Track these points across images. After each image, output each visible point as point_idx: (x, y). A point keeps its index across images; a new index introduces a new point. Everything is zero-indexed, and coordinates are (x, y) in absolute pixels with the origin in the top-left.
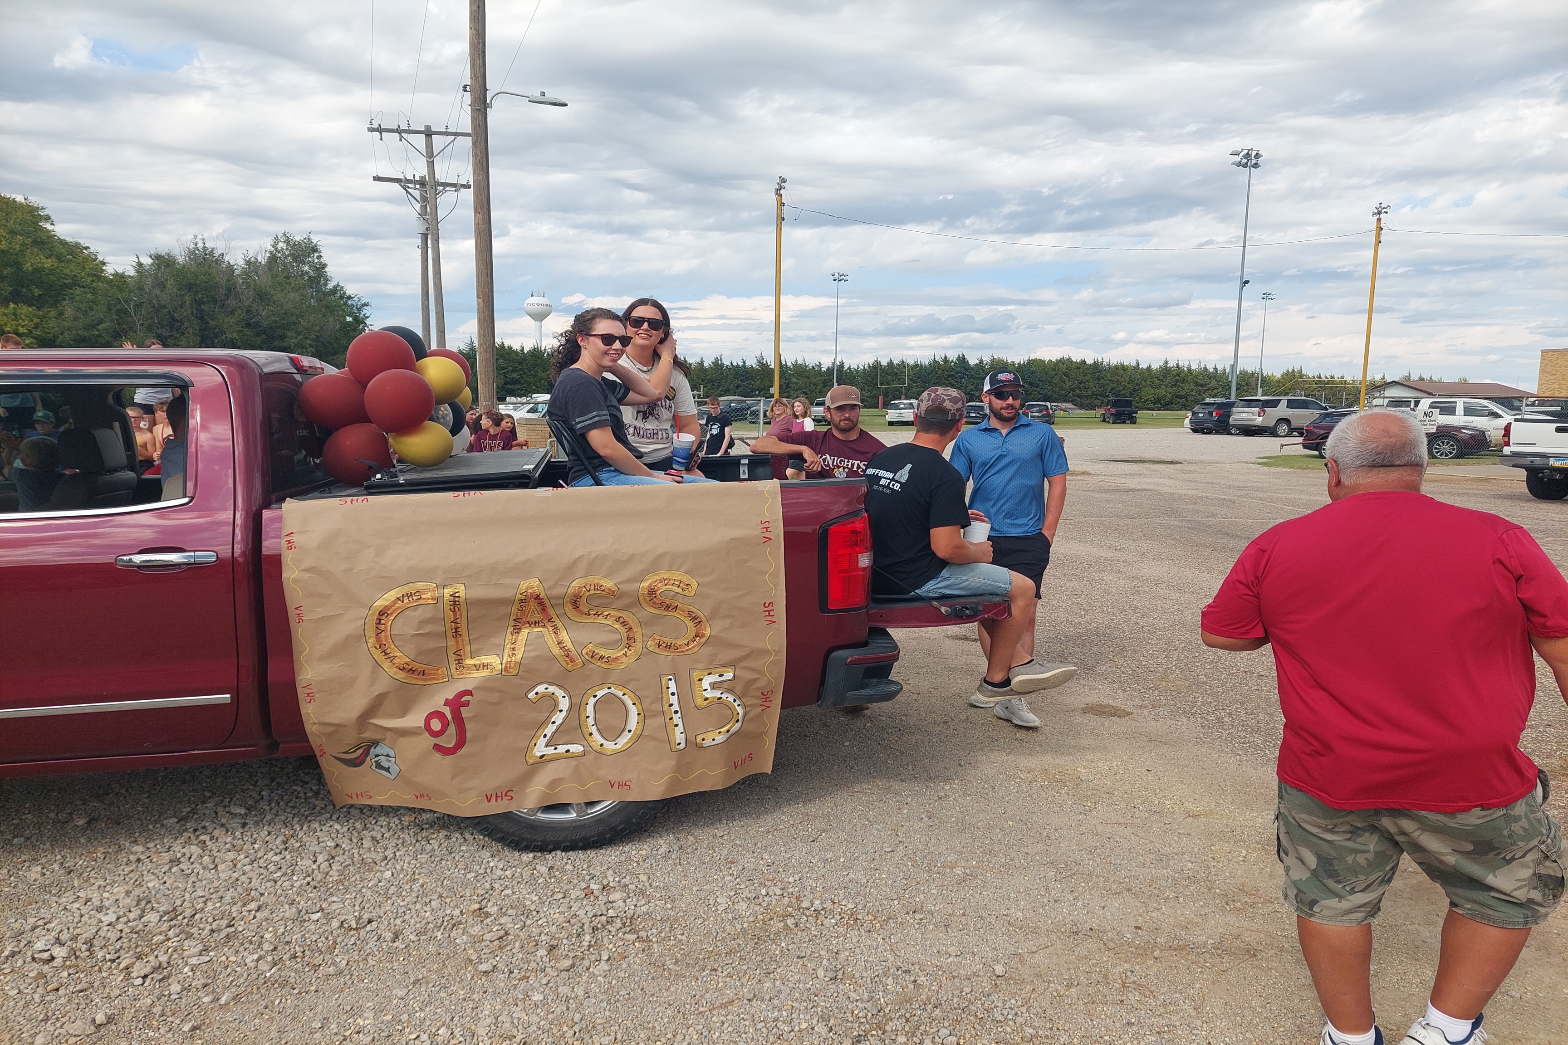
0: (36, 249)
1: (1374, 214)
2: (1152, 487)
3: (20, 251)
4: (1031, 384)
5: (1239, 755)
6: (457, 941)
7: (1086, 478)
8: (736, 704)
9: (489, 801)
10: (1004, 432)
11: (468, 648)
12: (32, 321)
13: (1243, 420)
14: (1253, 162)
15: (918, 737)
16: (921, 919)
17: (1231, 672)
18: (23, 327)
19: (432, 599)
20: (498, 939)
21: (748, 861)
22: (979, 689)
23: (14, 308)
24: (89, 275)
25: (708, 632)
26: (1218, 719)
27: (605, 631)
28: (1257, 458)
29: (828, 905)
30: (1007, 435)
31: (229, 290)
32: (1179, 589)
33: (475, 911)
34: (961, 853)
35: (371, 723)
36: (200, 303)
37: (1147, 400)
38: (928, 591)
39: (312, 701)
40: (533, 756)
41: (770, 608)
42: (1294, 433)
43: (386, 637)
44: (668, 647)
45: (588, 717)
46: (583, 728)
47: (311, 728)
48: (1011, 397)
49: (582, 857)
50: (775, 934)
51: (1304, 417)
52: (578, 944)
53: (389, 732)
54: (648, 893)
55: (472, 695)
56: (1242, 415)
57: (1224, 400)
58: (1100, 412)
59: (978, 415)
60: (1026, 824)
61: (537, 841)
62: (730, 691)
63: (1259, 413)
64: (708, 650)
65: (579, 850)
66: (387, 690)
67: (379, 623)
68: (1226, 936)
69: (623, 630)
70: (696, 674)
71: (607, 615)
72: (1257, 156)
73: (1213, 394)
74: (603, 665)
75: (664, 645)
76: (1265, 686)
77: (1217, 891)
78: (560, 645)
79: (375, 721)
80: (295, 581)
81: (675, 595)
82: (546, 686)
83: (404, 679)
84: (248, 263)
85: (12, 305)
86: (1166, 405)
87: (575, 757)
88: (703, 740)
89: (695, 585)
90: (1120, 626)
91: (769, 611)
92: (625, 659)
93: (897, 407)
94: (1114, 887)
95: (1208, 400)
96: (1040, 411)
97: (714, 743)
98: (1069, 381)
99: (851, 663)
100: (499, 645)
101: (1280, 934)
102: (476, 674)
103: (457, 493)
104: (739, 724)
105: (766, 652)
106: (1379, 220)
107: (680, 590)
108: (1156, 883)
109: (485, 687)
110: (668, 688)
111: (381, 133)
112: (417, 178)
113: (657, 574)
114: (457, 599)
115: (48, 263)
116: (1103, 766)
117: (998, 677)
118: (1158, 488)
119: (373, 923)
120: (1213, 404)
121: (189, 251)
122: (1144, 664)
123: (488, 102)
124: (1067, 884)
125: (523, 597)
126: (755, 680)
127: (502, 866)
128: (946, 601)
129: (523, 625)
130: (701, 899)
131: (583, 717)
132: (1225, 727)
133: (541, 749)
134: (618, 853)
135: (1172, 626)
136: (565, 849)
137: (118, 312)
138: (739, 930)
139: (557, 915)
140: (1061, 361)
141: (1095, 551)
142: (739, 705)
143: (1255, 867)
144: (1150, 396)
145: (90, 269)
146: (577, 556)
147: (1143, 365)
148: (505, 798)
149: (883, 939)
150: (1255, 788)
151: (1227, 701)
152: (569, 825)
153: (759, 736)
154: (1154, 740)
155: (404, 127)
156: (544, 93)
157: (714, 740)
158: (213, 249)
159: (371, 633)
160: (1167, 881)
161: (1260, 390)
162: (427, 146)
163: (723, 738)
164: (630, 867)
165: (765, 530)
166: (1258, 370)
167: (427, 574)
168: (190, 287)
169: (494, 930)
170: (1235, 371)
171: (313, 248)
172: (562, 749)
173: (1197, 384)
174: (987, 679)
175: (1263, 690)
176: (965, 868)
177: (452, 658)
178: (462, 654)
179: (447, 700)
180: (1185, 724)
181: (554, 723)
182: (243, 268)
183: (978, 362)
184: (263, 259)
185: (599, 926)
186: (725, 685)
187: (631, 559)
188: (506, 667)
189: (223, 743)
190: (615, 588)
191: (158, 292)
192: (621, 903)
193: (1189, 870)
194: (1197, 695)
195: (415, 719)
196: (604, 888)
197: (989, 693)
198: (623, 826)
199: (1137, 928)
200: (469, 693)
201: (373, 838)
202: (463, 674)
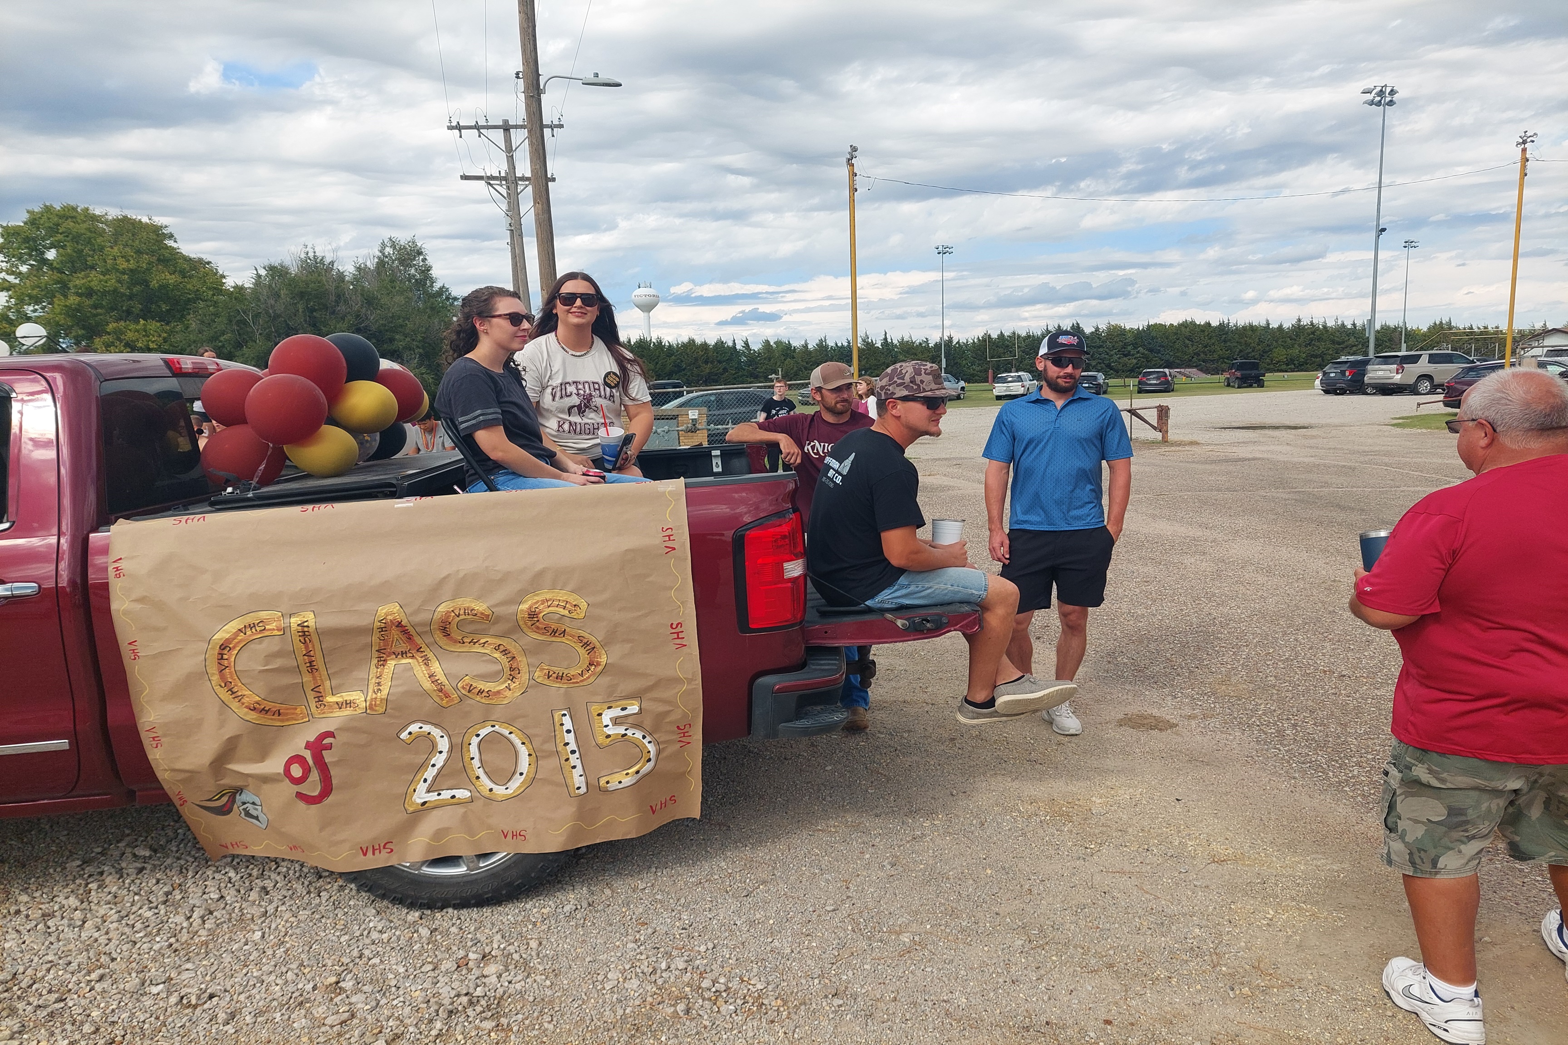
0: (160, 267)
1: (1518, 144)
2: (1265, 456)
3: (147, 269)
4: (1151, 350)
5: (1294, 778)
6: (295, 1025)
7: (1194, 448)
8: (645, 741)
9: (365, 854)
10: (1060, 403)
11: (327, 683)
12: (160, 336)
13: (1379, 378)
14: (1388, 99)
15: (915, 758)
16: (840, 1006)
17: (1308, 672)
18: (153, 342)
19: (278, 630)
20: (341, 1024)
21: (663, 922)
22: (960, 709)
23: (144, 324)
24: (209, 289)
25: (603, 660)
26: (1278, 731)
27: (484, 661)
28: (1392, 419)
29: (734, 984)
30: (1062, 409)
31: (339, 296)
32: (1269, 571)
33: (330, 985)
34: (917, 912)
35: (229, 769)
36: (312, 310)
37: (1279, 362)
38: (882, 602)
39: (159, 745)
40: (413, 803)
41: (679, 629)
42: (1438, 390)
43: (231, 673)
44: (560, 678)
45: (472, 759)
46: (469, 771)
47: (163, 775)
48: (1071, 365)
49: (475, 916)
50: (659, 1023)
51: (1446, 372)
52: (426, 1033)
53: (250, 778)
54: (532, 965)
55: (334, 737)
56: (1378, 373)
57: (1360, 358)
58: (1222, 377)
59: (1091, 385)
60: (1008, 873)
61: (423, 899)
62: (637, 726)
63: (1397, 370)
64: (605, 680)
65: (474, 907)
66: (239, 733)
67: (222, 658)
68: (1220, 1037)
69: (504, 660)
70: (594, 709)
71: (484, 643)
72: (1393, 92)
73: (1352, 351)
74: (483, 701)
75: (555, 675)
76: (1345, 689)
77: (1224, 969)
78: (432, 678)
79: (231, 766)
80: (126, 613)
81: (561, 618)
82: (420, 725)
83: (257, 720)
84: (359, 269)
85: (142, 322)
86: (1300, 366)
87: (461, 803)
88: (608, 782)
89: (584, 605)
90: (1188, 618)
91: (678, 633)
92: (508, 693)
93: (1004, 381)
94: (1093, 962)
95: (1343, 358)
96: (1158, 378)
97: (621, 786)
98: (1192, 345)
99: (780, 691)
100: (362, 679)
101: (1292, 1033)
102: (338, 713)
103: (306, 507)
104: (652, 764)
105: (677, 681)
106: (1524, 150)
107: (566, 612)
108: (1148, 956)
109: (348, 728)
110: (562, 725)
111: (460, 131)
112: (503, 174)
113: (537, 595)
114: (306, 629)
115: (172, 279)
116: (1124, 795)
117: (981, 696)
118: (1272, 456)
119: (213, 999)
120: (1346, 362)
121: (301, 261)
122: (1205, 663)
123: (541, 87)
124: (1034, 958)
125: (383, 625)
126: (668, 713)
127: (380, 928)
128: (904, 613)
129: (388, 656)
130: (589, 973)
131: (466, 759)
132: (1285, 742)
133: (421, 795)
134: (517, 911)
135: (1250, 617)
136: (458, 906)
137: (238, 323)
138: (619, 1017)
139: (418, 993)
140: (1185, 325)
141: (1181, 530)
142: (650, 742)
143: (1280, 934)
144: (1281, 357)
145: (211, 283)
146: (442, 576)
147: (1274, 325)
148: (384, 851)
149: (785, 1033)
150: (1305, 823)
151: (1295, 709)
152: (459, 880)
153: (681, 777)
154: (1194, 759)
155: (482, 122)
156: (597, 74)
157: (620, 782)
158: (323, 257)
159: (213, 669)
160: (1162, 954)
161: (1404, 346)
162: (506, 142)
163: (630, 781)
164: (525, 929)
165: (667, 539)
166: (1401, 324)
167: (270, 601)
168: (302, 295)
169: (340, 1011)
170: (1372, 326)
171: (418, 251)
172: (446, 795)
173: (1333, 342)
174: (968, 698)
175: (1341, 694)
176: (914, 934)
177: (311, 695)
178: (321, 691)
179: (308, 742)
180: (1238, 738)
181: (434, 765)
182: (354, 275)
183: (1093, 330)
184: (371, 264)
185: (460, 1008)
186: (630, 720)
187: (506, 578)
188: (371, 705)
189: (70, 792)
190: (488, 612)
191: (273, 302)
192: (494, 979)
193: (1194, 938)
194: (1260, 702)
195: (274, 765)
196: (484, 957)
197: (971, 715)
198: (520, 881)
199: (1108, 1022)
200: (330, 734)
201: (264, 888)
202: (324, 713)
